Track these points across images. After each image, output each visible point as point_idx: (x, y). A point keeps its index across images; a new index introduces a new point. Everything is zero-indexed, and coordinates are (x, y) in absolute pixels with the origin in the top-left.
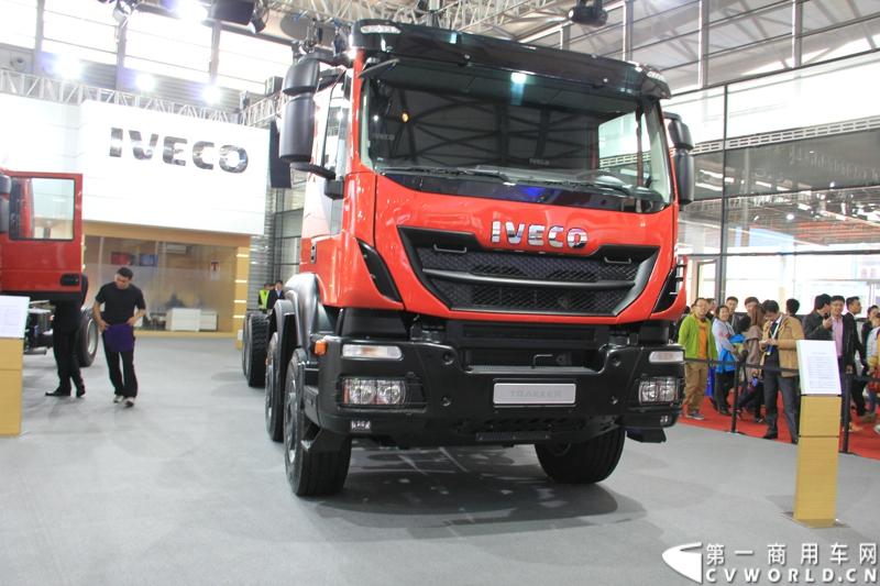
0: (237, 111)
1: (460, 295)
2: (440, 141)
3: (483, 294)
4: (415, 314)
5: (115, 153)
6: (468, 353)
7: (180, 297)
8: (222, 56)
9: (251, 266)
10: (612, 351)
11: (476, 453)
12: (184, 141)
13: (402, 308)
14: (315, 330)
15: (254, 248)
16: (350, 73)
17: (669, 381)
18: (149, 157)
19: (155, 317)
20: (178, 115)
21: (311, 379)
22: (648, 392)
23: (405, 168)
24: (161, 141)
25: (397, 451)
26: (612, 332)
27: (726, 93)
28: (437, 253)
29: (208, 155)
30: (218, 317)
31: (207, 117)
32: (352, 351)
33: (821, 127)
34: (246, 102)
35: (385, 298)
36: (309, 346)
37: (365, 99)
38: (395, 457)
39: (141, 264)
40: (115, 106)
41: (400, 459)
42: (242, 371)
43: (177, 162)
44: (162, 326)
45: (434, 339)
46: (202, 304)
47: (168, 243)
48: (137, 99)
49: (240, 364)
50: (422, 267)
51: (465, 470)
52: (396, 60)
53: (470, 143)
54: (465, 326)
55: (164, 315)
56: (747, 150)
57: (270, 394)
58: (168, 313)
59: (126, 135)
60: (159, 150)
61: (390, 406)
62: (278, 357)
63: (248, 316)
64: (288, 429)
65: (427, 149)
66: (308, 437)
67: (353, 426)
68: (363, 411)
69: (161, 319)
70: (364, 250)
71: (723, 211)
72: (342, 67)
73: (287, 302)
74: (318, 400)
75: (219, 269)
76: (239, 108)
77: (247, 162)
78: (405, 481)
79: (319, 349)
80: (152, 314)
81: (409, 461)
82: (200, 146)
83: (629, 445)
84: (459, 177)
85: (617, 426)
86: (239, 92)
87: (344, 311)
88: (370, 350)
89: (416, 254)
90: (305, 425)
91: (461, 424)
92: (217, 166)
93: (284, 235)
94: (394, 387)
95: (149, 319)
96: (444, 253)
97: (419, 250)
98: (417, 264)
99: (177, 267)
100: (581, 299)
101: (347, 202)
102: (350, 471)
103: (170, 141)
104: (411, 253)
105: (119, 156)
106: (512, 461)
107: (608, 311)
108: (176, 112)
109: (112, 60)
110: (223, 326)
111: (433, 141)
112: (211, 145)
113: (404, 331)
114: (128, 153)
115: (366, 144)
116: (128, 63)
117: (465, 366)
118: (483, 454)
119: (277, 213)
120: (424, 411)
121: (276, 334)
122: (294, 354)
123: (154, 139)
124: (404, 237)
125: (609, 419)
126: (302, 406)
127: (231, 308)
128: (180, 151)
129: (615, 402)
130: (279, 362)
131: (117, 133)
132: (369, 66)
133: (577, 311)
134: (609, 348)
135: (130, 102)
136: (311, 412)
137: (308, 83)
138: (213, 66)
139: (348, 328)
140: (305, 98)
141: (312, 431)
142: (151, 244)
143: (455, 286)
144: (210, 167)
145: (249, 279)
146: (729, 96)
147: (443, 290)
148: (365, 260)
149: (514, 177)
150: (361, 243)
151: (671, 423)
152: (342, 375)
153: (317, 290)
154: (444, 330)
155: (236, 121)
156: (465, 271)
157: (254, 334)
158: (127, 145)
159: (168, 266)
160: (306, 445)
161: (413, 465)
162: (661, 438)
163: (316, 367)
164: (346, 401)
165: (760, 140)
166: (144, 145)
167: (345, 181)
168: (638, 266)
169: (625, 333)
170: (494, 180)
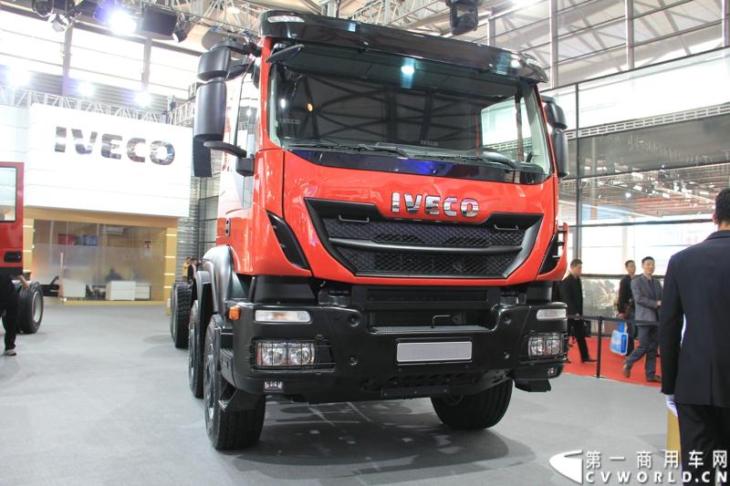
0: (165, 113)
1: (363, 262)
2: (340, 127)
3: (385, 260)
4: (322, 280)
5: (60, 149)
6: (371, 315)
7: (117, 271)
8: (152, 67)
9: (179, 244)
10: (503, 310)
11: (376, 404)
12: (120, 138)
13: (311, 275)
14: (230, 297)
15: (182, 229)
16: (258, 61)
17: (555, 335)
18: (90, 152)
19: (96, 288)
20: (115, 117)
21: (227, 342)
22: (537, 347)
23: (310, 145)
24: (99, 138)
25: (307, 404)
26: (503, 293)
27: (577, 90)
28: (341, 223)
29: (140, 150)
30: (150, 287)
31: (140, 118)
32: (264, 316)
33: (658, 118)
34: (173, 105)
35: (295, 266)
36: (224, 311)
37: (273, 82)
38: (305, 410)
39: (85, 244)
40: (60, 109)
41: (310, 411)
42: (170, 334)
43: (115, 156)
44: (102, 297)
45: (340, 303)
46: (138, 277)
47: (107, 225)
48: (79, 102)
49: (169, 329)
50: (328, 236)
51: (368, 420)
52: (301, 45)
53: (364, 128)
54: (369, 290)
55: (105, 287)
56: (594, 139)
57: (192, 356)
58: (108, 285)
59: (69, 133)
60: (98, 146)
61: (301, 367)
62: (198, 321)
63: (175, 287)
64: (207, 388)
65: (330, 133)
66: (225, 397)
67: (267, 386)
68: (275, 372)
69: (102, 290)
70: (273, 222)
71: (578, 190)
72: (252, 57)
73: (206, 273)
74: (234, 363)
75: (151, 246)
76: (167, 110)
77: (173, 155)
78: (316, 432)
79: (234, 314)
80: (93, 287)
81: (318, 413)
82: (134, 142)
83: (517, 394)
84: (361, 153)
85: (507, 378)
86: (166, 97)
87: (256, 280)
88: (282, 315)
89: (323, 225)
90: (222, 386)
91: (367, 381)
92: (148, 160)
93: (207, 218)
94: (304, 349)
95: (92, 290)
96: (348, 223)
97: (325, 220)
98: (322, 233)
99: (116, 246)
100: (474, 263)
101: (257, 177)
102: (265, 424)
103: (107, 138)
104: (317, 223)
105: (63, 151)
106: (410, 411)
107: (499, 274)
108: (112, 114)
109: (59, 71)
110: (155, 295)
111: (333, 127)
112: (143, 141)
113: (311, 296)
114: (71, 149)
115: (274, 124)
116: (72, 74)
117: (369, 327)
118: (383, 404)
119: (200, 199)
120: (332, 371)
121: (196, 302)
122: (212, 320)
123: (94, 136)
124: (311, 208)
125: (502, 372)
126: (219, 368)
127: (162, 279)
128: (115, 146)
129: (507, 357)
130: (198, 328)
131: (61, 132)
132: (276, 50)
133: (472, 273)
134: (500, 307)
135: (73, 105)
136: (227, 373)
137: (219, 68)
138: (145, 77)
139: (260, 294)
140: (218, 82)
141: (228, 391)
142: (94, 226)
143: (359, 254)
144: (142, 160)
145: (178, 255)
146: (579, 93)
147: (347, 257)
148: (274, 230)
149: (411, 152)
150: (270, 215)
151: (557, 374)
152: (255, 339)
153: (232, 261)
154: (349, 295)
155: (164, 121)
156: (368, 239)
157: (179, 302)
158: (70, 142)
159: (109, 245)
160: (223, 405)
161: (321, 416)
162: (547, 388)
163: (230, 331)
164: (259, 364)
165: (607, 129)
166: (85, 142)
167: (255, 158)
168: (524, 233)
169: (514, 293)
170: (393, 155)
